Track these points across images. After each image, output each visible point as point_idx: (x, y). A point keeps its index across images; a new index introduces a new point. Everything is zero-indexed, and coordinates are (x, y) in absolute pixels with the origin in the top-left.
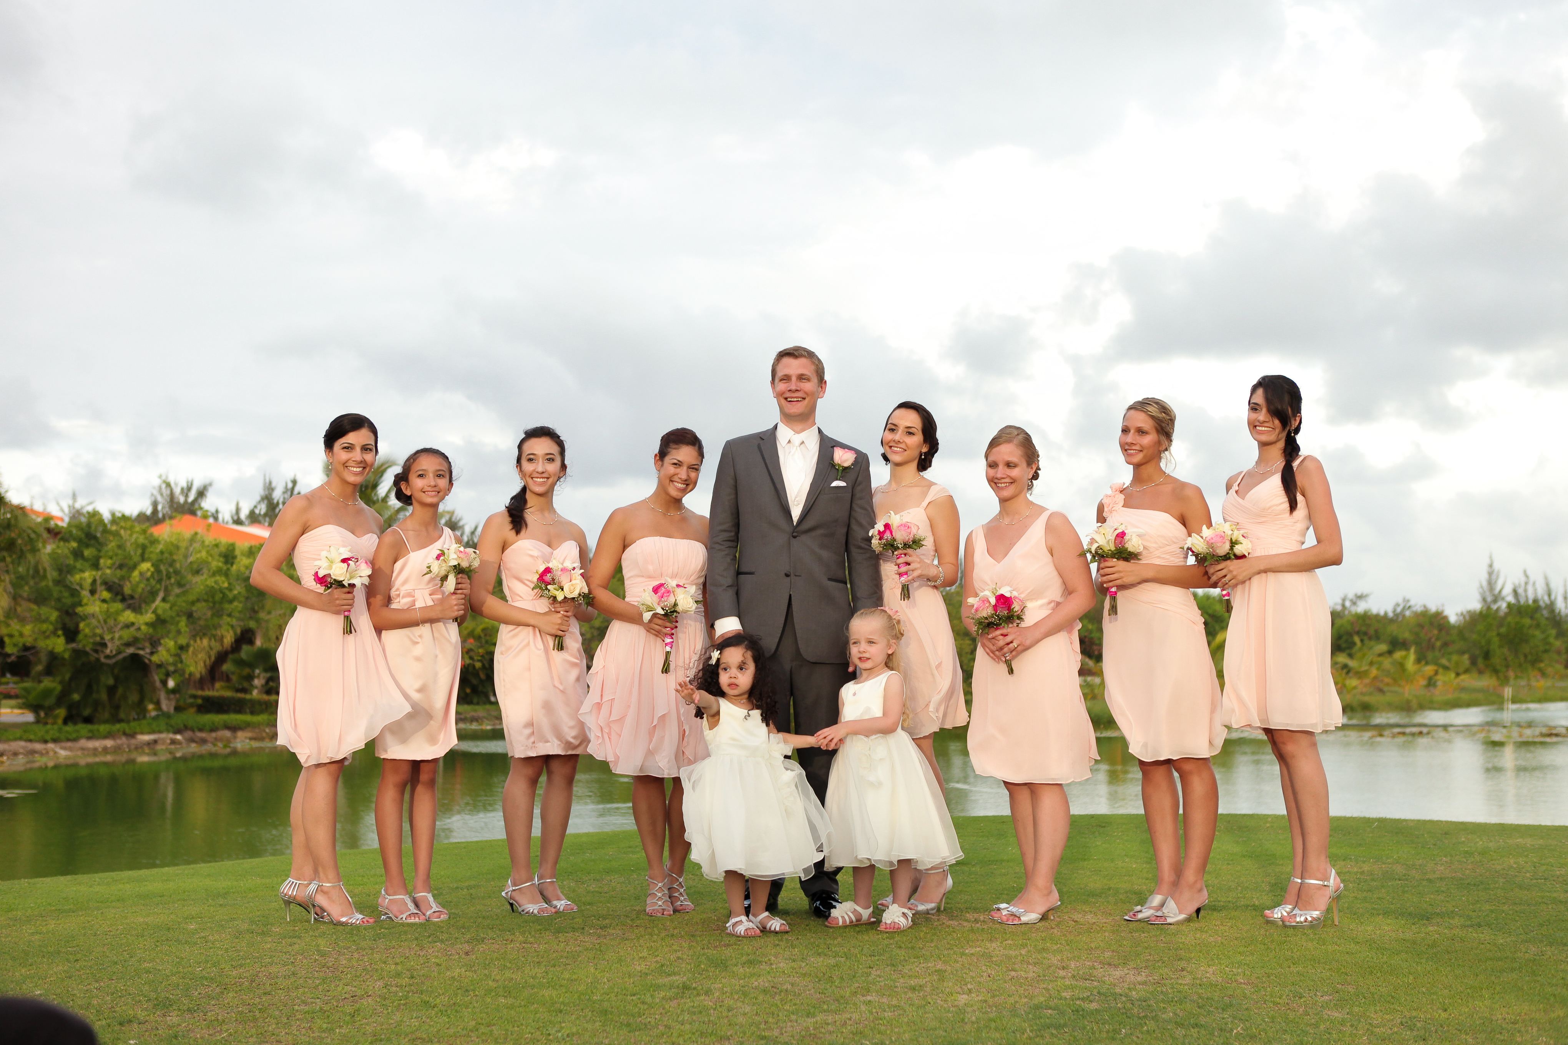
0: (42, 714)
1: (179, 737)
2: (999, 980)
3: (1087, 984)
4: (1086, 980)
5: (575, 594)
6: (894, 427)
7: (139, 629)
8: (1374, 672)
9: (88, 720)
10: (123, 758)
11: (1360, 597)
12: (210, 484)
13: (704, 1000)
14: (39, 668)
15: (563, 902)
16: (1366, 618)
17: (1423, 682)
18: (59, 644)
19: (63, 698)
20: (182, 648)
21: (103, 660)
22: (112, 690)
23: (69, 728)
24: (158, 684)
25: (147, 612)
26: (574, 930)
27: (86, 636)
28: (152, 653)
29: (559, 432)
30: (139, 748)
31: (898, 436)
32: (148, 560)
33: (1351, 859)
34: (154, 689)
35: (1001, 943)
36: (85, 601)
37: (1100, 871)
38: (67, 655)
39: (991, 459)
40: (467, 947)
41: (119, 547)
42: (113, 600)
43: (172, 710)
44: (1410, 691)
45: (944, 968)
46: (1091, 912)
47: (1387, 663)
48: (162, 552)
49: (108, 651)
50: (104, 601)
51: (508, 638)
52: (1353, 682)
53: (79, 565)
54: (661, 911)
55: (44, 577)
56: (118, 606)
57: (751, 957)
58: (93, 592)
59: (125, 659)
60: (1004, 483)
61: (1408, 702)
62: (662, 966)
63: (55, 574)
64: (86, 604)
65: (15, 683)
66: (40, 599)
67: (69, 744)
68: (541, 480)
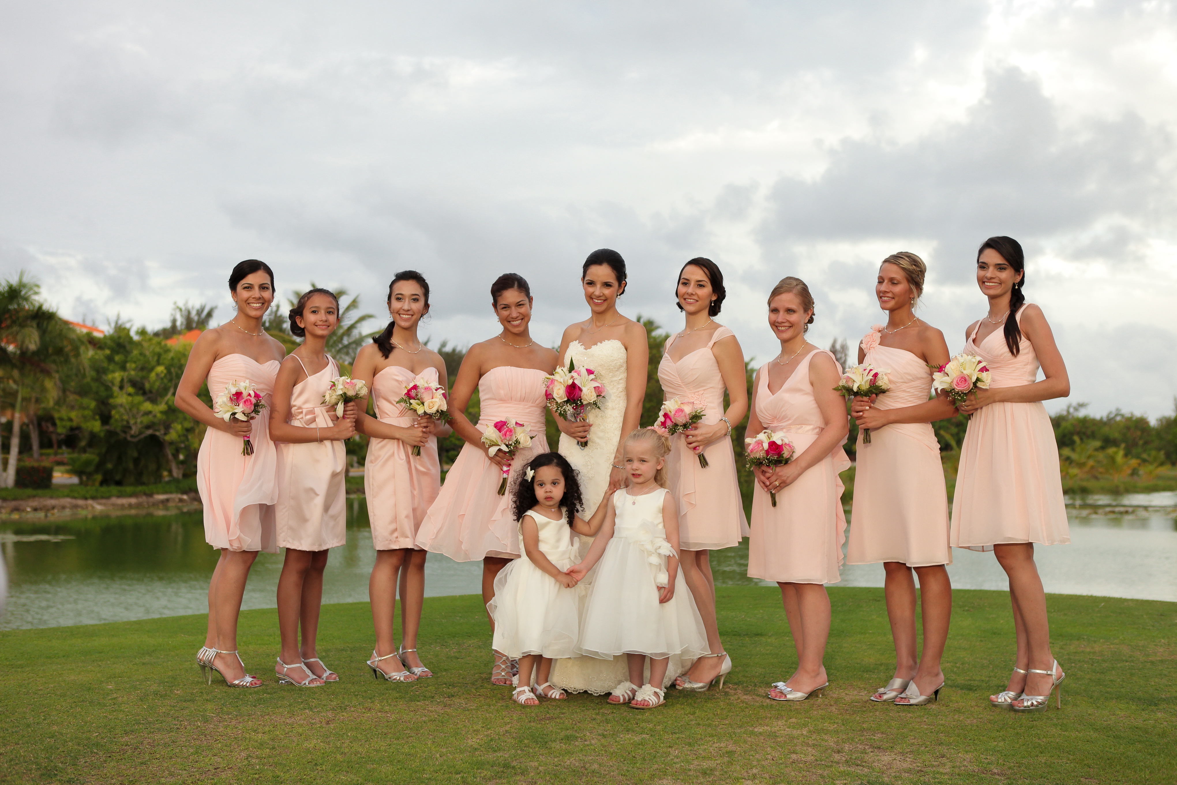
0: (84, 478)
1: (185, 497)
2: (782, 764)
3: (858, 770)
4: (858, 766)
5: (433, 410)
6: (686, 281)
7: (155, 416)
8: (1091, 463)
9: (119, 483)
10: (143, 512)
11: (1082, 405)
12: (216, 307)
13: (519, 780)
14: (83, 443)
15: (420, 669)
16: (1085, 422)
17: (1129, 471)
18: (96, 426)
19: (99, 466)
20: (188, 430)
21: (129, 438)
22: (136, 461)
23: (104, 489)
24: (170, 457)
25: (161, 403)
26: (425, 698)
27: (116, 420)
28: (165, 434)
29: (425, 276)
30: (155, 505)
31: (691, 289)
32: (162, 364)
33: (1083, 638)
34: (168, 461)
35: (786, 721)
36: (115, 394)
37: (874, 645)
38: (102, 434)
39: (773, 305)
40: (330, 715)
41: (141, 354)
42: (136, 394)
43: (180, 477)
44: (1119, 479)
45: (734, 749)
46: (865, 689)
47: (1101, 456)
48: (172, 359)
49: (133, 432)
50: (130, 395)
51: (377, 449)
52: (1074, 471)
53: (111, 367)
54: (503, 681)
55: (84, 376)
56: (139, 398)
57: (569, 733)
58: (121, 388)
59: (146, 438)
60: (784, 326)
61: (1117, 487)
62: (491, 740)
63: (93, 374)
64: (116, 397)
65: (69, 453)
66: (83, 392)
67: (104, 501)
68: (407, 316)
